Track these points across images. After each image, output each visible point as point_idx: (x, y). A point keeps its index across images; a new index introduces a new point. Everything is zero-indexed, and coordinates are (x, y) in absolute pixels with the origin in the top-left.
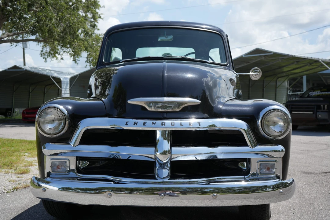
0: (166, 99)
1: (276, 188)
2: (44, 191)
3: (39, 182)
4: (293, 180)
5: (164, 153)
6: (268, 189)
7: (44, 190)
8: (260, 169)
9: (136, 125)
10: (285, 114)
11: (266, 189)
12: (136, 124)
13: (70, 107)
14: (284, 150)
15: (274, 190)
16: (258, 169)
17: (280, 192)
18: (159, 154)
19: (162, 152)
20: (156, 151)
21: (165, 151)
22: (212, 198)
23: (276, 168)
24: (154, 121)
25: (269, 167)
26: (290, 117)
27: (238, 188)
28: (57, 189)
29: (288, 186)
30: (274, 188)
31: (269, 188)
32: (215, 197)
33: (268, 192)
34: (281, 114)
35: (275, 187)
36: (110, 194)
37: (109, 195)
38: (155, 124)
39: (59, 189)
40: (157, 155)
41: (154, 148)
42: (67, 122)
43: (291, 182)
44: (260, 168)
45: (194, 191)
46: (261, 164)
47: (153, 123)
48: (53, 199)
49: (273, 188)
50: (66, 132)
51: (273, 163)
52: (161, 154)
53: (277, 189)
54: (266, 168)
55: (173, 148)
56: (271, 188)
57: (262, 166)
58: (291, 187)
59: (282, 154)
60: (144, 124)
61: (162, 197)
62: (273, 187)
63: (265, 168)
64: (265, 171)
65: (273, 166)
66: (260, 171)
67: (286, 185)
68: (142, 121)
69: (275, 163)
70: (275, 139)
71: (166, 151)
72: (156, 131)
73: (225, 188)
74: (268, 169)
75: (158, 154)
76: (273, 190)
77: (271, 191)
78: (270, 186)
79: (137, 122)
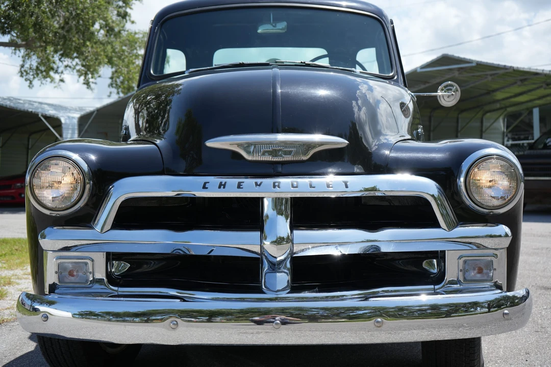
0: (281, 137)
1: (494, 307)
2: (46, 319)
3: (34, 302)
4: (528, 293)
5: (279, 241)
6: (479, 309)
7: (45, 317)
8: (464, 271)
9: (224, 188)
10: (512, 164)
11: (476, 309)
12: (222, 187)
13: (93, 157)
14: (509, 233)
15: (492, 311)
16: (461, 271)
17: (504, 314)
18: (269, 243)
19: (275, 240)
20: (263, 238)
21: (280, 238)
22: (373, 326)
23: (495, 269)
24: (259, 181)
25: (482, 267)
26: (521, 171)
27: (418, 308)
28: (69, 315)
29: (518, 304)
30: (491, 308)
31: (482, 307)
32: (379, 326)
33: (479, 315)
34: (503, 163)
35: (493, 305)
36: (175, 322)
37: (174, 324)
38: (260, 185)
39: (74, 315)
40: (265, 246)
41: (259, 233)
42: (88, 186)
43: (523, 296)
44: (464, 269)
45: (334, 315)
46: (465, 262)
47: (256, 184)
48: (62, 334)
49: (489, 307)
50: (86, 205)
51: (489, 258)
52: (273, 242)
53: (496, 309)
54: (477, 269)
55: (295, 232)
56: (485, 307)
57: (468, 265)
58: (525, 305)
59: (506, 242)
60: (239, 186)
61: (276, 327)
62: (489, 305)
63: (474, 269)
64: (472, 274)
65: (490, 265)
66: (464, 274)
67: (513, 302)
68: (235, 181)
69: (493, 258)
70: (491, 213)
71: (283, 238)
72: (262, 198)
73: (393, 308)
74: (480, 271)
75: (267, 243)
76: (489, 312)
77: (486, 313)
78: (483, 303)
79: (225, 183)
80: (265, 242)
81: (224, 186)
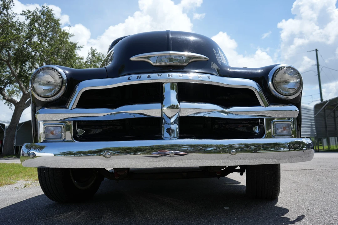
1: (292, 149)
3: (30, 149)
5: (172, 107)
7: (32, 155)
9: (140, 78)
12: (139, 78)
14: (298, 110)
15: (292, 151)
16: (274, 129)
18: (166, 108)
19: (169, 106)
20: (162, 106)
21: (173, 105)
24: (160, 74)
28: (52, 155)
30: (291, 149)
31: (285, 148)
37: (109, 155)
39: (55, 155)
40: (164, 111)
41: (160, 104)
47: (158, 75)
48: (45, 166)
52: (168, 108)
53: (293, 150)
55: (181, 104)
56: (287, 148)
60: (149, 77)
62: (289, 146)
65: (289, 126)
69: (290, 123)
71: (175, 105)
72: (162, 83)
75: (165, 108)
76: (290, 151)
77: (288, 151)
78: (285, 144)
80: (164, 108)
81: (140, 77)
